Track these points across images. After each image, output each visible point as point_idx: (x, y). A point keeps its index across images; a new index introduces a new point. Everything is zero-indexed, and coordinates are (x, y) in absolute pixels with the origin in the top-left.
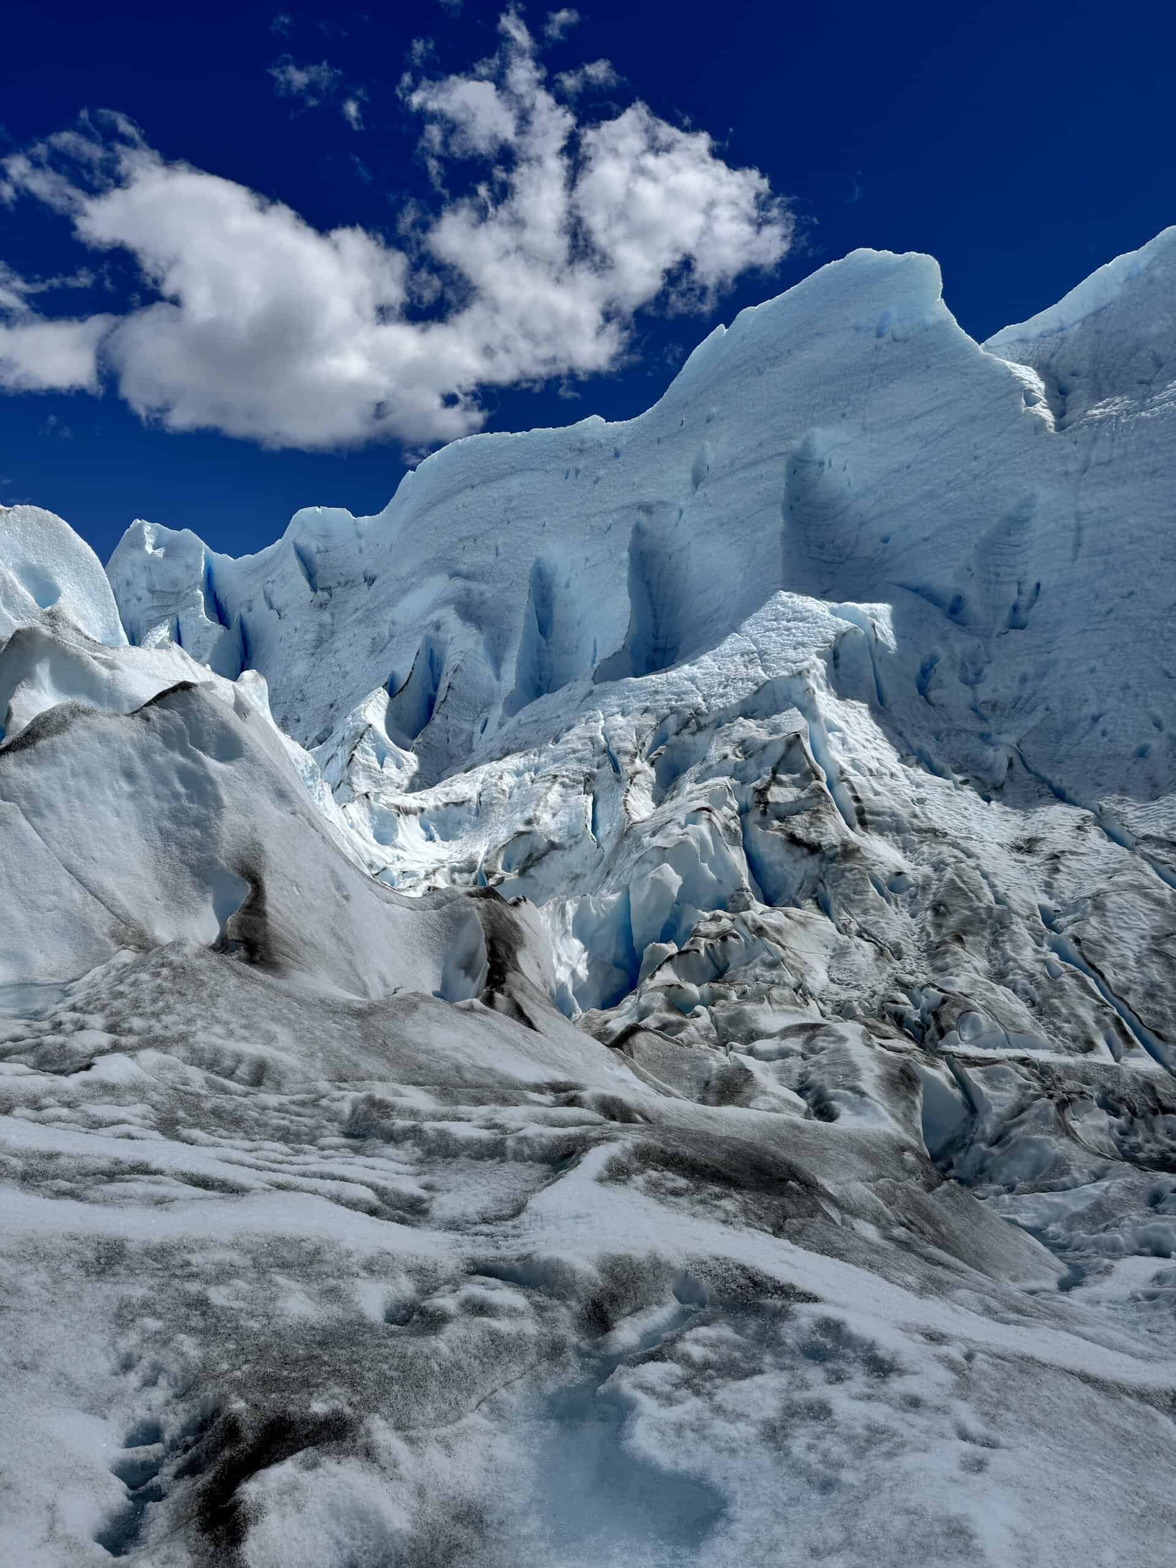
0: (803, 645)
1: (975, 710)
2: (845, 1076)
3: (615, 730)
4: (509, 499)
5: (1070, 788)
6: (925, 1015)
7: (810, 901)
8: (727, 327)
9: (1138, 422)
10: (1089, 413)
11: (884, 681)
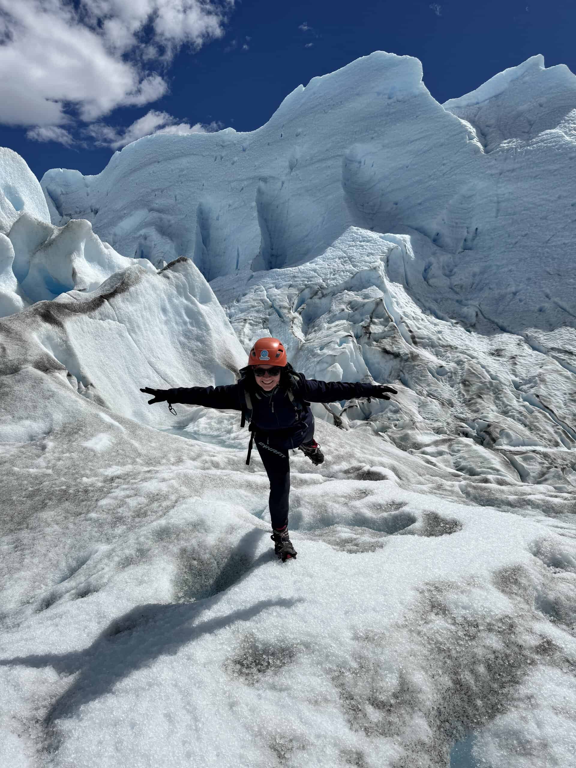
0: (372, 254)
1: (452, 289)
2: (482, 463)
3: (275, 296)
4: (182, 170)
5: (509, 326)
6: (479, 432)
7: (398, 381)
8: (305, 86)
9: (527, 152)
10: (501, 145)
11: (409, 274)
